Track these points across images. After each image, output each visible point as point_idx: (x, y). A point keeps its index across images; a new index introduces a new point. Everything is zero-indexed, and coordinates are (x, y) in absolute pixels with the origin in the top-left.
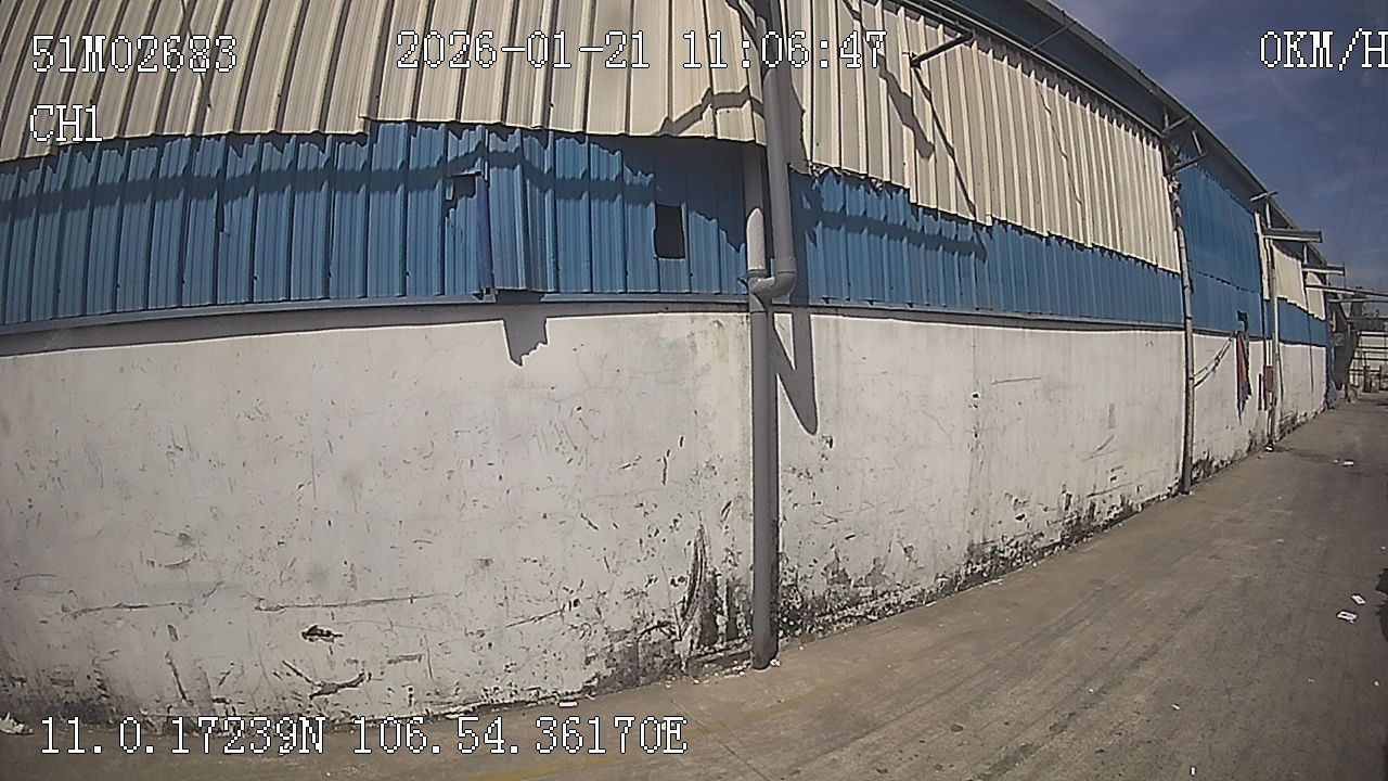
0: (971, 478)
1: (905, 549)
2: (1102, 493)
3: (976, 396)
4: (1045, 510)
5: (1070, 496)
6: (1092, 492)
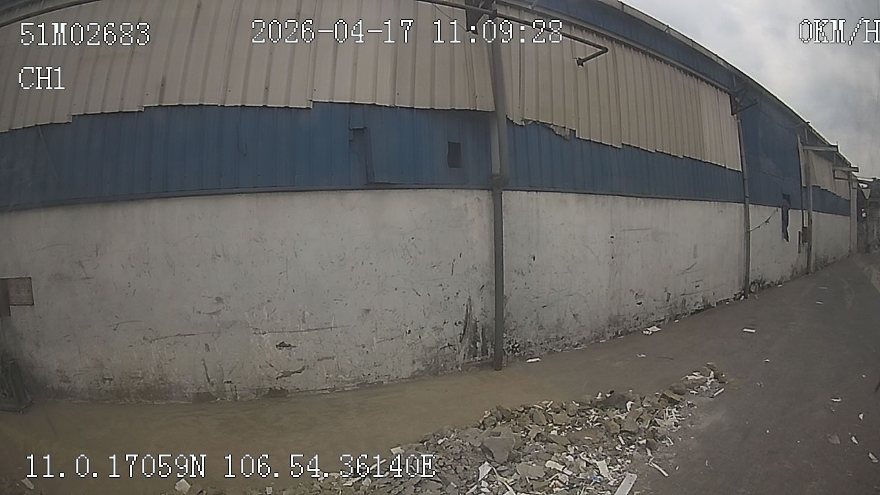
0: (610, 280)
1: (574, 315)
2: (690, 294)
3: (612, 237)
5: (670, 294)
6: (684, 293)
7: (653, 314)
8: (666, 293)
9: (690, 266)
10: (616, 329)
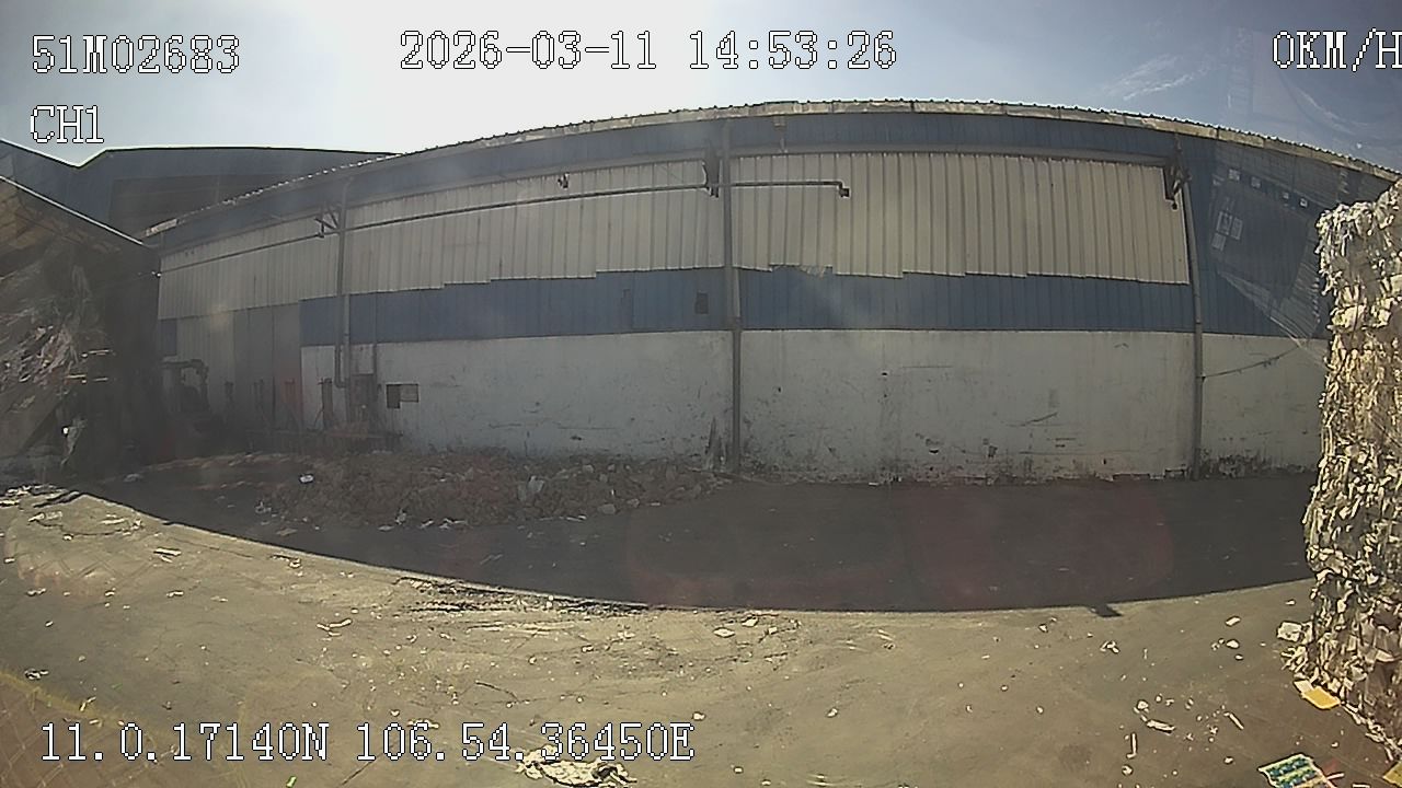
0: (882, 419)
1: (830, 449)
2: (1040, 454)
3: (886, 374)
4: (964, 452)
5: (996, 449)
6: (1027, 450)
7: (960, 467)
8: (987, 447)
9: (1040, 417)
10: (894, 474)
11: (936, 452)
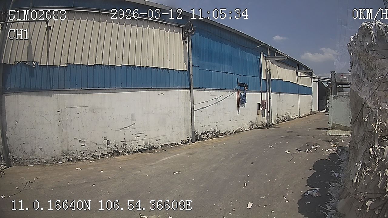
0: (59, 133)
1: (40, 148)
2: (130, 141)
3: (59, 111)
4: (96, 144)
5: (110, 141)
6: (124, 141)
7: (96, 151)
9: (128, 126)
10: (68, 157)
11: (85, 145)
